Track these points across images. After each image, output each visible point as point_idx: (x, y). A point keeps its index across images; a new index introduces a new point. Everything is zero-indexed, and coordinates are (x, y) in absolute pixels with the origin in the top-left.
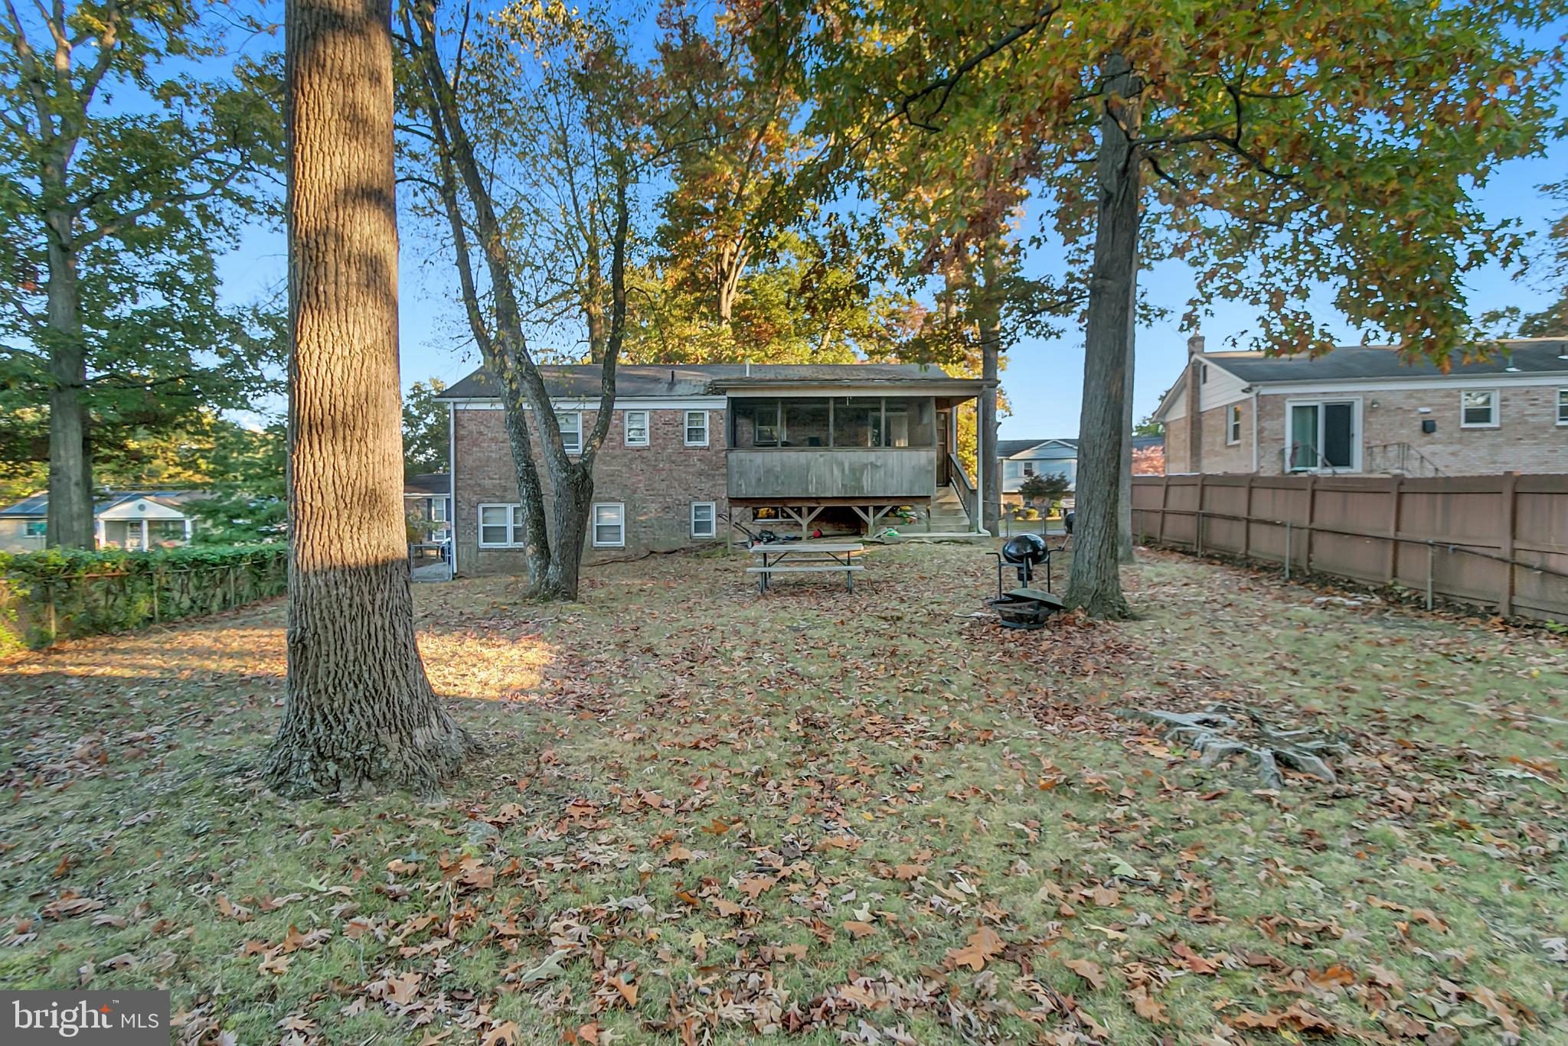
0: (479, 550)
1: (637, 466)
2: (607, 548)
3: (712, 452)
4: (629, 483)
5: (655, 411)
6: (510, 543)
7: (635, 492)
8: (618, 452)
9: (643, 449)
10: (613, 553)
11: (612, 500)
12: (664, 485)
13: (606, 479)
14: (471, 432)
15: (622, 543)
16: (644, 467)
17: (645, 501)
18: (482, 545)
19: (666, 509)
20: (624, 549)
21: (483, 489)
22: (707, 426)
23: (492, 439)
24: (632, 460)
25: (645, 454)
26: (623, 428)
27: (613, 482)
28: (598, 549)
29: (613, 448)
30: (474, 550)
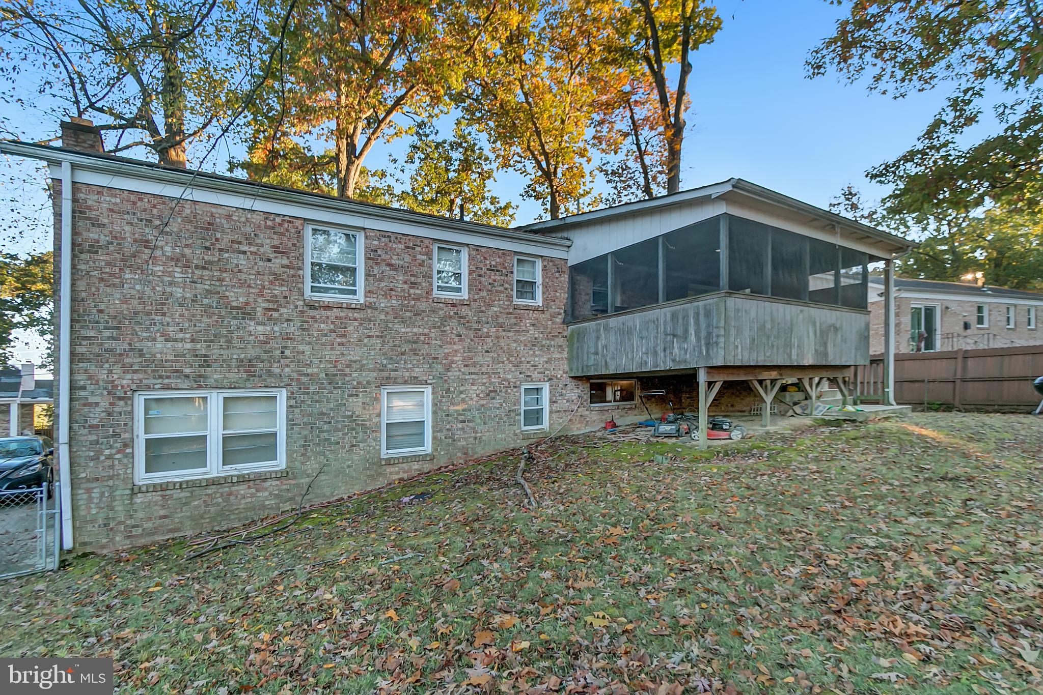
0: (135, 491)
1: (453, 328)
2: (405, 459)
3: (547, 315)
4: (441, 354)
5: (478, 248)
6: (214, 467)
7: (448, 368)
8: (423, 305)
9: (462, 304)
10: (416, 466)
11: (415, 380)
12: (488, 359)
13: (406, 347)
14: (117, 238)
15: (428, 448)
16: (463, 332)
17: (462, 382)
18: (141, 476)
19: (491, 394)
20: (432, 458)
21: (149, 362)
22: (539, 280)
23: (175, 259)
24: (445, 319)
25: (464, 311)
26: (430, 267)
27: (415, 352)
28: (390, 462)
29: (417, 299)
30: (122, 492)
